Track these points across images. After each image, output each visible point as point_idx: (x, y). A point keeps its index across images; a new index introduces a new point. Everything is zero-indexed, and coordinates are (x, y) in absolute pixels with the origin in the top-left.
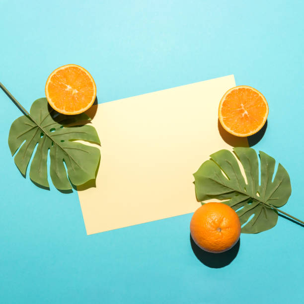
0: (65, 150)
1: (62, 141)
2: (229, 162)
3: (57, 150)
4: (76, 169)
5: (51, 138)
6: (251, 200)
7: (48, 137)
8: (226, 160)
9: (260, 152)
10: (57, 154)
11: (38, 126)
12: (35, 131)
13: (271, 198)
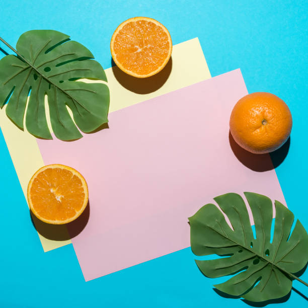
0: (68, 92)
1: (61, 82)
2: (237, 209)
3: (57, 94)
4: (84, 114)
5: (49, 79)
6: (257, 259)
7: (44, 78)
8: (233, 206)
9: (276, 201)
10: (57, 98)
11: (30, 67)
12: (27, 72)
13: (283, 260)
